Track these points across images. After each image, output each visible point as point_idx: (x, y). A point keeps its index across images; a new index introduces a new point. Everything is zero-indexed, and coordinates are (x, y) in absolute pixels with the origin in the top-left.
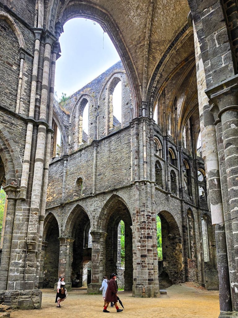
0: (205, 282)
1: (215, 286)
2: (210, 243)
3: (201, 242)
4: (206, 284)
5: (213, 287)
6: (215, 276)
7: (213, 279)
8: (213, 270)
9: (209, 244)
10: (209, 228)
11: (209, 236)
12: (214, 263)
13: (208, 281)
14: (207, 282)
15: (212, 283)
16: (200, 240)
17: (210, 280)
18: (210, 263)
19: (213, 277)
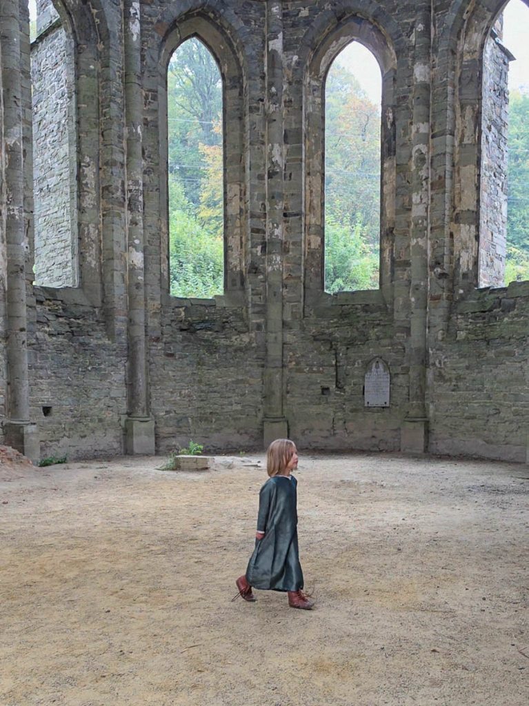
0: (28, 411)
1: (99, 433)
2: (90, 173)
3: (11, 141)
4: (30, 429)
5: (86, 445)
6: (104, 377)
7: (94, 395)
8: (93, 342)
9: (79, 177)
10: (89, 73)
11: (85, 126)
12: (104, 296)
13: (54, 409)
14: (47, 411)
15: (80, 418)
16: (8, 127)
17: (67, 402)
18: (79, 298)
19: (92, 380)
